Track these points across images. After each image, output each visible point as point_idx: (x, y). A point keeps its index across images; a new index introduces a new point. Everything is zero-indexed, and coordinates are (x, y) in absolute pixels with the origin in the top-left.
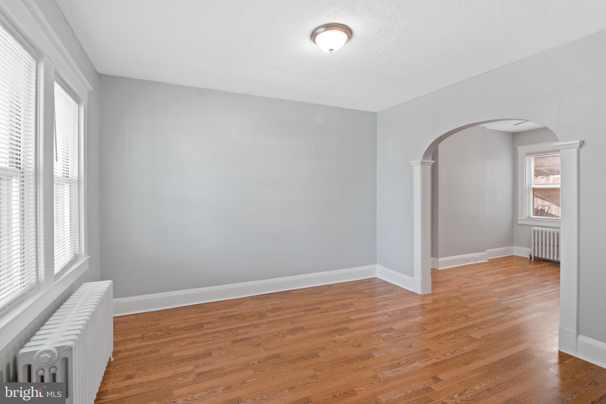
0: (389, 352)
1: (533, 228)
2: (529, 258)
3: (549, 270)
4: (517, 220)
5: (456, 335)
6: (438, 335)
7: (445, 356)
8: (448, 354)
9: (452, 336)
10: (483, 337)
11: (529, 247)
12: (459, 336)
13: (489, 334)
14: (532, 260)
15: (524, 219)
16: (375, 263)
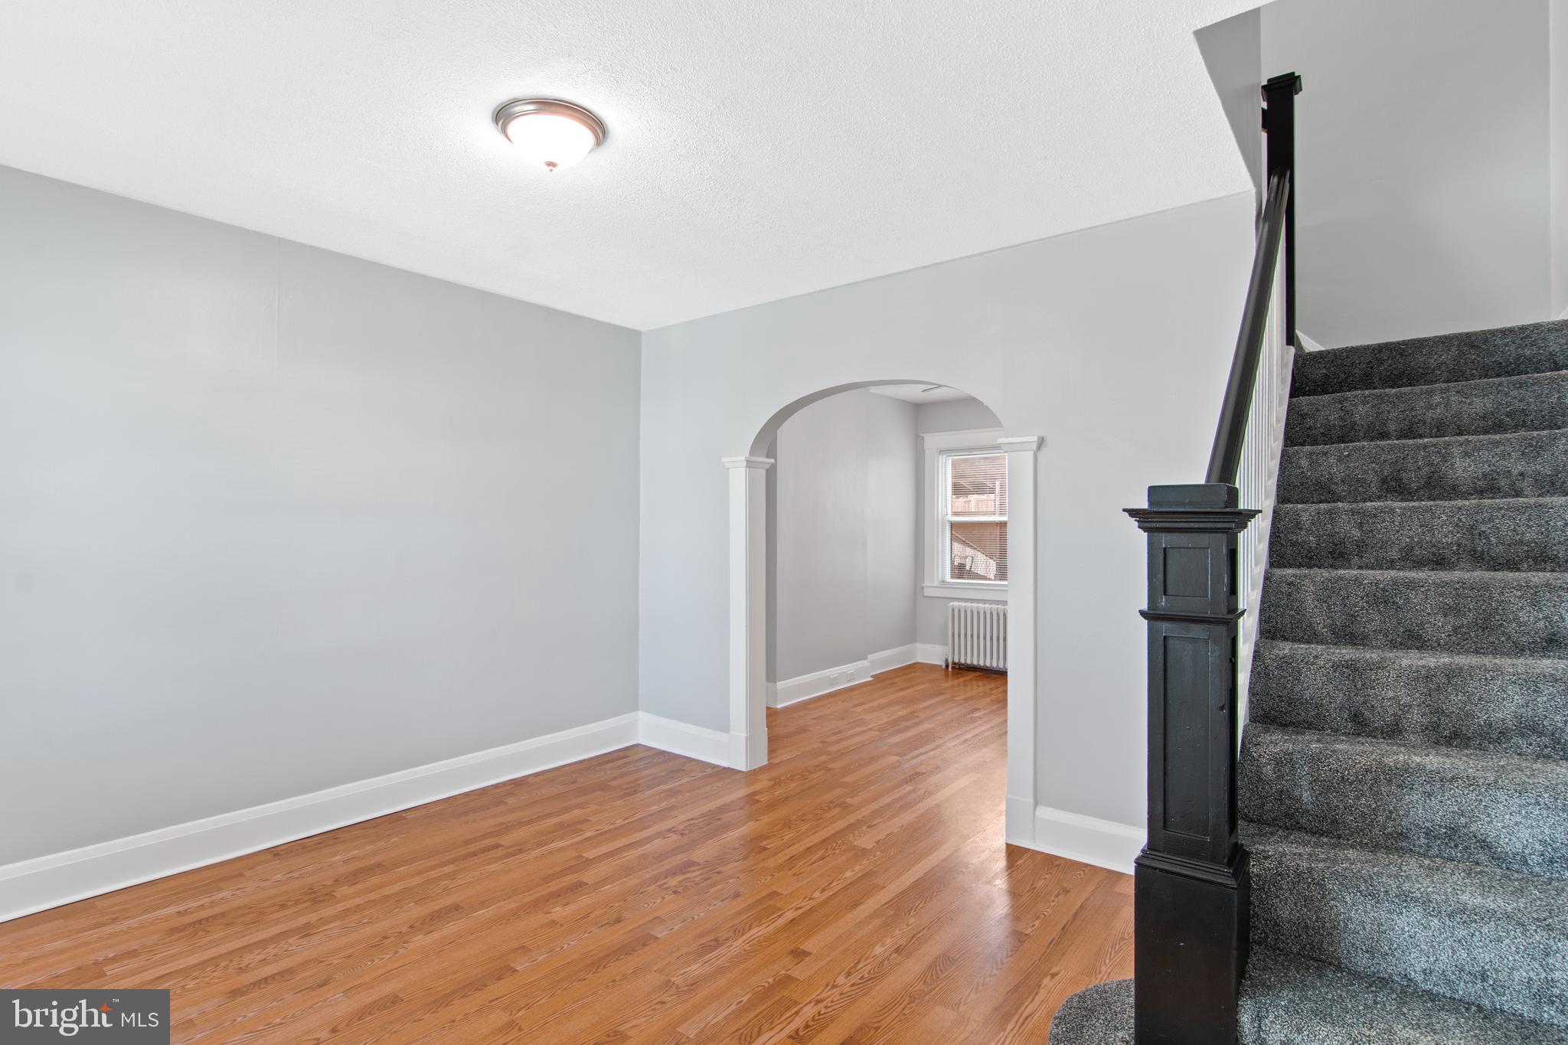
0: (690, 920)
1: (951, 604)
2: (944, 667)
3: (980, 687)
4: (923, 588)
5: (827, 849)
6: (791, 858)
7: (810, 899)
8: (817, 894)
9: (820, 853)
10: (878, 842)
11: (945, 643)
12: (834, 849)
13: (888, 835)
14: (950, 669)
15: (934, 585)
16: (635, 708)
